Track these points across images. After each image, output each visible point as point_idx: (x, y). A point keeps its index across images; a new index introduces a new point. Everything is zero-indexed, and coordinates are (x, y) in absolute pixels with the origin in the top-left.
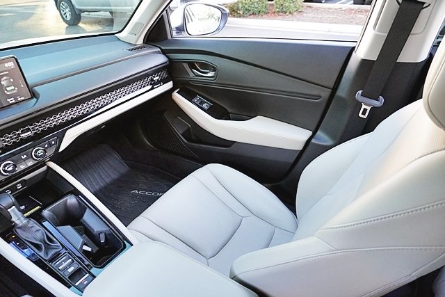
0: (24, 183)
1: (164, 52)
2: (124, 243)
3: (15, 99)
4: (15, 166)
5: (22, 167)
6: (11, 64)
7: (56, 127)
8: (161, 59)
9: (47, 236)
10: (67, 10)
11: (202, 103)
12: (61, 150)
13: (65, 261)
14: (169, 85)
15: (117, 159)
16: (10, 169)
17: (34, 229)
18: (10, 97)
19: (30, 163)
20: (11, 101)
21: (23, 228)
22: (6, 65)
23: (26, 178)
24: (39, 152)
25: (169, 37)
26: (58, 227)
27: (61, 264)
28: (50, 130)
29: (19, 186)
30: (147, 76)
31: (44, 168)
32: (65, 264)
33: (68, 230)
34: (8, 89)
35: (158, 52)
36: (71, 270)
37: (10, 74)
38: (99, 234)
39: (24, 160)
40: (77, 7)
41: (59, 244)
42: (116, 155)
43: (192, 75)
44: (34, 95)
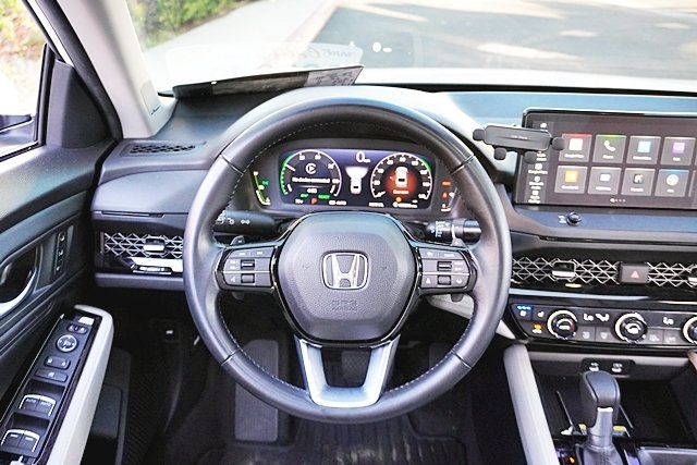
0: (629, 367)
4: (644, 330)
5: (653, 339)
16: (634, 331)
19: (671, 339)
23: (639, 360)
29: (617, 369)
31: (680, 361)
39: (665, 328)
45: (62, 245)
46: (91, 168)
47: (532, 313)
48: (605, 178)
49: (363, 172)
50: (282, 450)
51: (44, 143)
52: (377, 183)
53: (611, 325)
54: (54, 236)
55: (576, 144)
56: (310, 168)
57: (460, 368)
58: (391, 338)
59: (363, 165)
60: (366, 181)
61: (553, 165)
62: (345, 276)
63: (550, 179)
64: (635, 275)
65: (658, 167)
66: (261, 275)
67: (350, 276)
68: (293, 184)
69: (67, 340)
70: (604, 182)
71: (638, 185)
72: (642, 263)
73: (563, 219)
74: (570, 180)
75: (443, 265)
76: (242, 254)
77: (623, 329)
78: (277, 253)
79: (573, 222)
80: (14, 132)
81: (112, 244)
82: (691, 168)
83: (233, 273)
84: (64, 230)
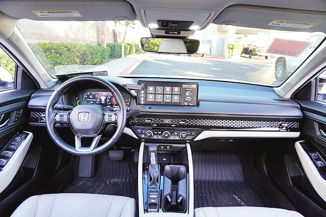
0: (171, 147)
1: (302, 109)
2: (186, 210)
3: (188, 104)
4: (169, 136)
5: (172, 138)
6: (194, 86)
7: (199, 126)
8: (297, 113)
9: (158, 177)
10: (281, 71)
11: (318, 159)
12: (195, 140)
13: (155, 195)
14: (296, 134)
15: (238, 169)
16: (166, 136)
17: (156, 170)
18: (186, 101)
19: (177, 138)
20: (186, 104)
21: (153, 166)
22: (192, 86)
23: (173, 145)
24: (184, 134)
25: (312, 99)
26: (165, 177)
27: (152, 195)
28: (196, 126)
29: (168, 148)
30: (278, 120)
31: (184, 145)
32: (153, 196)
33: (169, 182)
34: (187, 97)
35: (297, 108)
36: (153, 201)
37: (192, 90)
38: (180, 196)
39: (175, 135)
40: (288, 70)
41: (159, 185)
42: (240, 167)
43: (318, 133)
44: (198, 105)
45: (18, 114)
46: (29, 95)
47: (141, 131)
48: (159, 97)
49: (105, 98)
50: (92, 179)
51: (16, 88)
52: (109, 100)
53: (161, 134)
54: (16, 111)
55: (151, 89)
56: (91, 97)
57: (113, 141)
58: (98, 135)
59: (105, 96)
60: (105, 100)
61: (146, 94)
62: (84, 118)
63: (146, 98)
64: (167, 122)
65: (172, 94)
66: (65, 119)
67: (85, 118)
68: (87, 101)
69: (18, 139)
70: (159, 98)
71: (168, 99)
72: (169, 118)
73: (147, 107)
74: (151, 98)
75: (110, 116)
76: (60, 114)
77: (164, 136)
78: (70, 113)
79: (150, 108)
80: (9, 86)
81: (34, 115)
82: (180, 95)
83: (58, 118)
84: (19, 110)
